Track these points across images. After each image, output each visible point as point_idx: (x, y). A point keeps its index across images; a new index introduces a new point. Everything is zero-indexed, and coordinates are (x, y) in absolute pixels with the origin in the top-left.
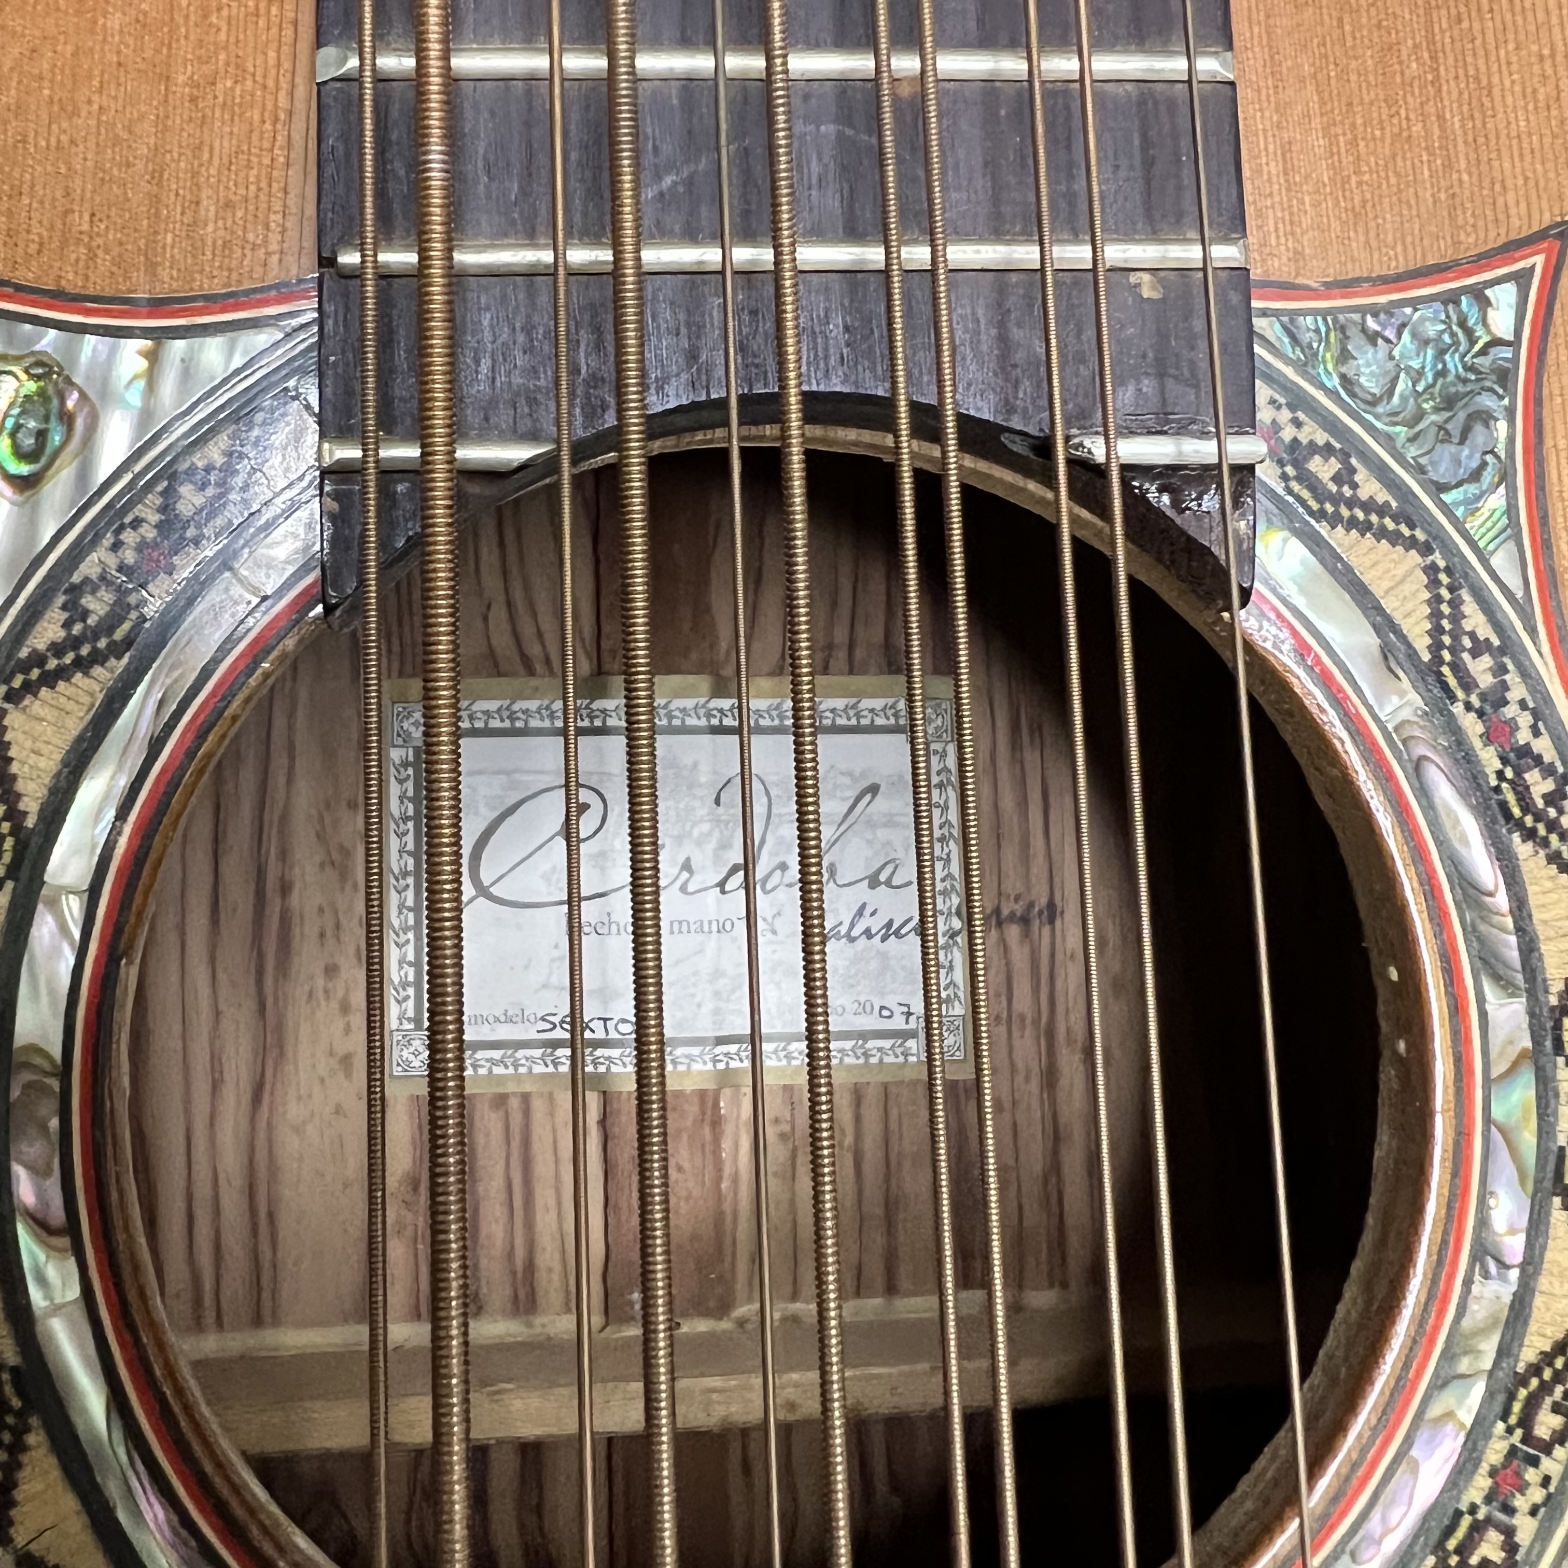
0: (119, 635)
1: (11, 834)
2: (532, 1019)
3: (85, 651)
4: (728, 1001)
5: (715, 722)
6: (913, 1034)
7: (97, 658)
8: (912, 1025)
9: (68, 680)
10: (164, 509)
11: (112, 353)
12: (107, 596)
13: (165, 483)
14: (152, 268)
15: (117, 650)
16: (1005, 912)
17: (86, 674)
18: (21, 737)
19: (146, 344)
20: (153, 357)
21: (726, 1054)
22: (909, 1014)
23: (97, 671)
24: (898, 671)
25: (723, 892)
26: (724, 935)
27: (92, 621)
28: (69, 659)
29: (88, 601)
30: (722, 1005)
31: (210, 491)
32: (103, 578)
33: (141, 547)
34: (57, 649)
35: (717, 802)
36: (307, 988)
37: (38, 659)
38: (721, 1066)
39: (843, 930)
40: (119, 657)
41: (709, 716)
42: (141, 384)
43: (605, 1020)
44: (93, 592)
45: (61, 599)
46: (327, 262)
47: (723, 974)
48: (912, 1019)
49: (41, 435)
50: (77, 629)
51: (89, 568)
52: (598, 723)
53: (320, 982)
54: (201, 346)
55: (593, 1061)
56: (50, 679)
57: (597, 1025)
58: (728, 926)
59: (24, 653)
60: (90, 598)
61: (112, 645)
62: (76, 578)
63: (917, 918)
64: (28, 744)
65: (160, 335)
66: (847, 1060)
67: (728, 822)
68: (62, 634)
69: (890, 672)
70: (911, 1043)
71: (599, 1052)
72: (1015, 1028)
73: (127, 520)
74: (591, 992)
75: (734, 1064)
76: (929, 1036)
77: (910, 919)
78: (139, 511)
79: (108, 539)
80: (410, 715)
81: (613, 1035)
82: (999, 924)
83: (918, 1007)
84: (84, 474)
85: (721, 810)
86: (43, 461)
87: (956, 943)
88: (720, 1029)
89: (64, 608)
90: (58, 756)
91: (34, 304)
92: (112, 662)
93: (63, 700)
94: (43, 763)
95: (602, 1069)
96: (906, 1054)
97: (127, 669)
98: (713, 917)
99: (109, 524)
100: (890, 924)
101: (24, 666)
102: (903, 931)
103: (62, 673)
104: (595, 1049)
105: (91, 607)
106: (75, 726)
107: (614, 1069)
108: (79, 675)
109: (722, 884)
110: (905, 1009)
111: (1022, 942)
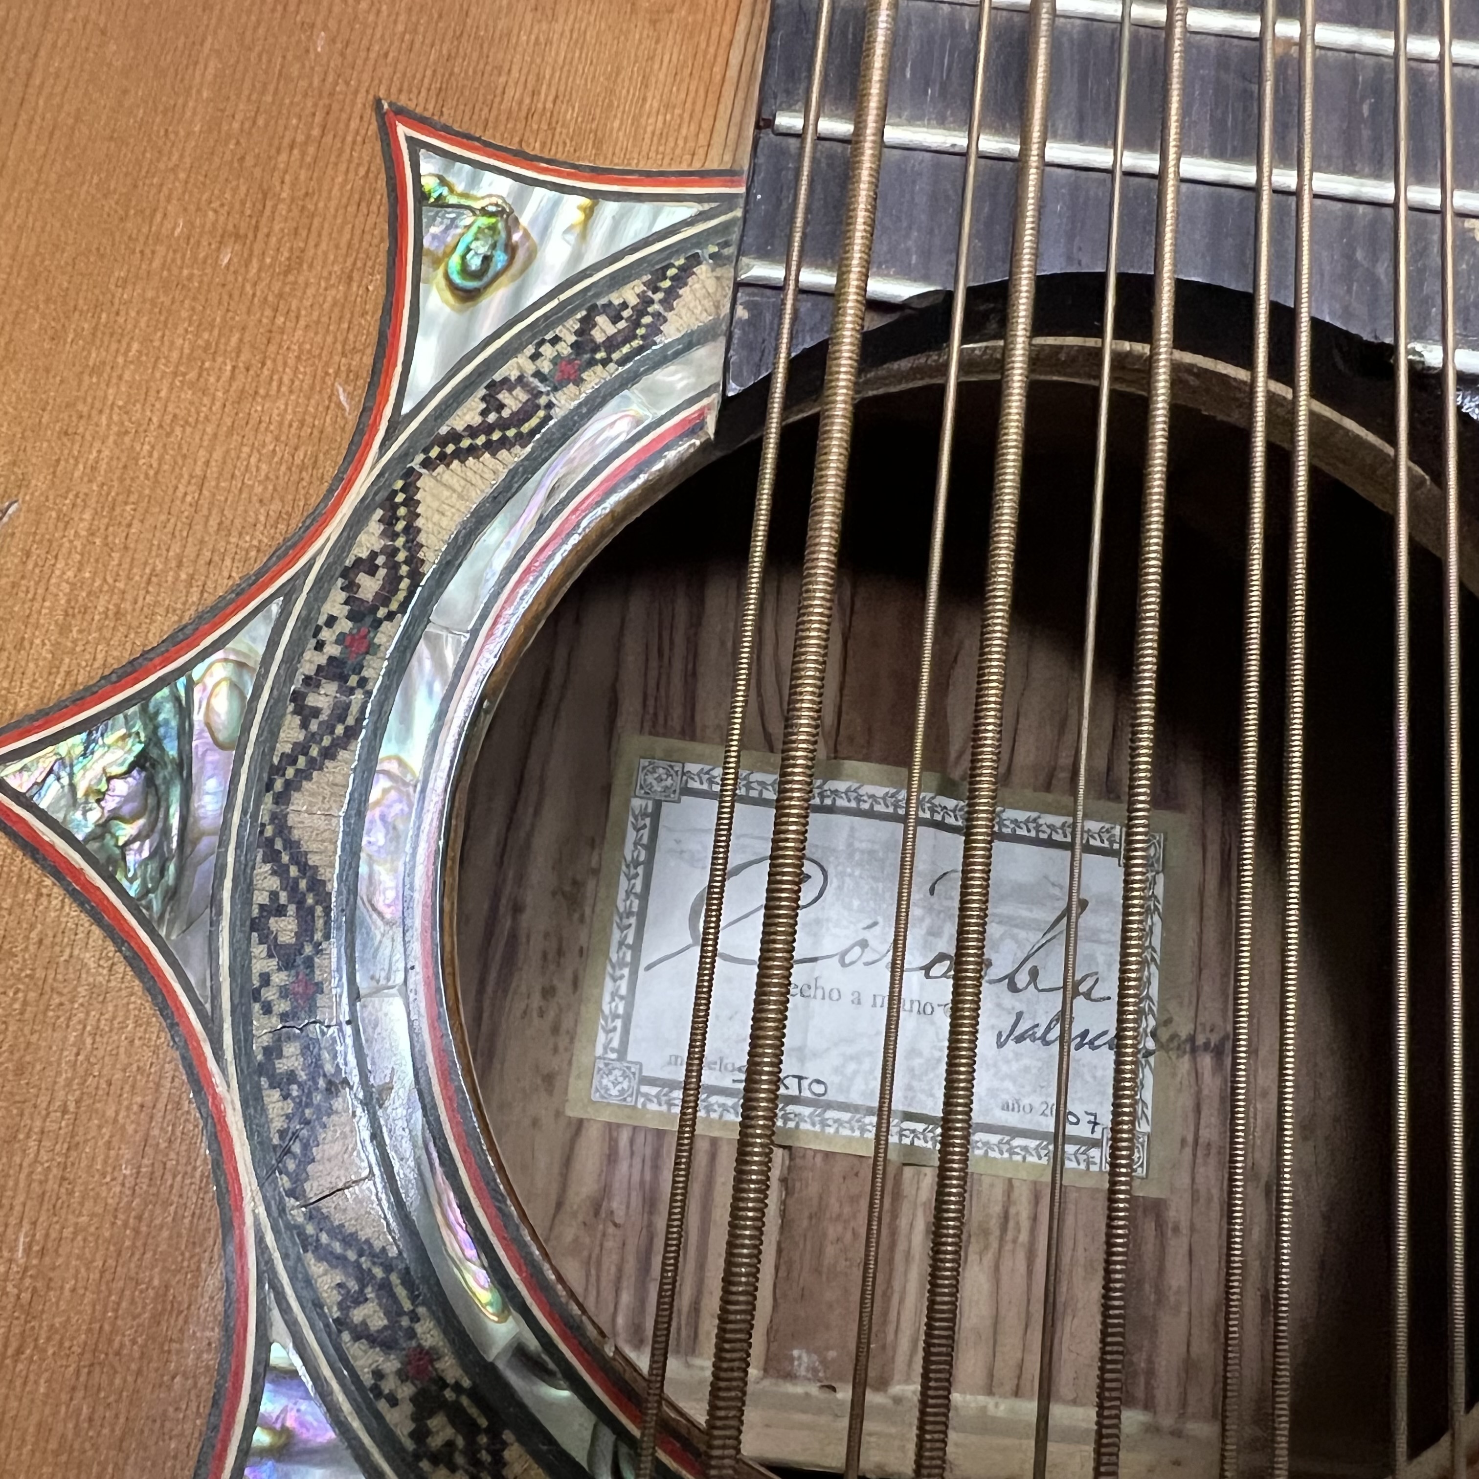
0: (526, 428)
1: (408, 577)
2: (730, 1067)
3: (496, 436)
4: (920, 1080)
5: (938, 817)
6: (1097, 1144)
7: (504, 443)
8: (1097, 1135)
9: (477, 458)
10: (579, 333)
11: (556, 204)
12: (522, 396)
13: (584, 313)
14: (598, 144)
15: (522, 439)
16: (1201, 1040)
17: (493, 455)
18: (429, 499)
19: (585, 201)
20: (589, 213)
21: (913, 1131)
22: (1095, 1124)
23: (503, 454)
24: (1118, 799)
25: (927, 976)
26: (923, 1018)
27: (506, 413)
28: (481, 440)
29: (504, 396)
30: (915, 1084)
31: (622, 324)
32: (520, 379)
33: (556, 361)
34: (474, 433)
35: (932, 891)
36: (523, 1006)
37: (454, 437)
38: (906, 1141)
39: (1040, 1032)
40: (523, 446)
41: (933, 811)
42: (577, 230)
43: (800, 1078)
44: (510, 390)
45: (482, 392)
46: (764, 123)
47: (920, 1054)
48: (1098, 1129)
49: (487, 259)
50: (492, 417)
51: (510, 370)
52: (828, 802)
53: (536, 1001)
54: (631, 209)
55: (783, 1117)
56: (461, 455)
57: (792, 1083)
58: (929, 1010)
59: (444, 430)
60: (507, 394)
61: (520, 435)
62: (497, 377)
63: (1113, 1033)
64: (435, 504)
65: (595, 196)
66: (1030, 1159)
67: (939, 912)
68: (478, 420)
69: (1109, 799)
70: (1095, 1152)
71: (790, 1108)
72: (1200, 1153)
73: (548, 337)
74: (792, 1049)
75: (918, 1143)
76: (1114, 1148)
77: (1105, 1033)
78: (559, 331)
79: (530, 350)
80: (654, 771)
81: (806, 1093)
82: (1194, 1050)
83: (1106, 1118)
84: (517, 295)
85: (934, 899)
86: (486, 279)
87: (1148, 1062)
88: (909, 1105)
89: (483, 399)
90: (459, 519)
91: (498, 158)
92: (517, 449)
93: (470, 474)
94: (445, 522)
95: (791, 1125)
96: (1088, 1163)
97: (527, 458)
98: (915, 997)
99: (534, 337)
100: (1086, 1033)
101: (443, 442)
102: (1097, 1043)
103: (472, 451)
104: (787, 1105)
105: (506, 401)
106: (476, 497)
107: (804, 1126)
108: (487, 455)
109: (927, 969)
110: (1092, 1118)
111: (1214, 1074)
